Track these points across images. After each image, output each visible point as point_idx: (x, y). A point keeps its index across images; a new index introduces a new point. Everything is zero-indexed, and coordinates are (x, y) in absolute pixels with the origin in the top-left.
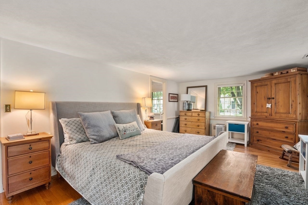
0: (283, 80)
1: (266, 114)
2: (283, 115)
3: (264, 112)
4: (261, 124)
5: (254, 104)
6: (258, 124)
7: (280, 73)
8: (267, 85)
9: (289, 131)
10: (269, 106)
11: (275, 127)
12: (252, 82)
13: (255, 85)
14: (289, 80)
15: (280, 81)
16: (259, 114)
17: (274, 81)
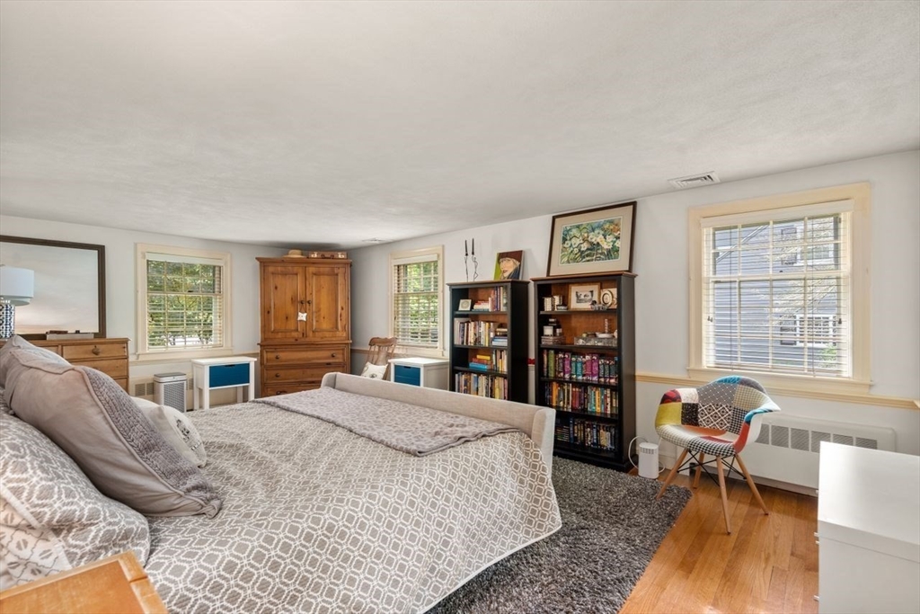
0: (326, 269)
1: (295, 334)
2: (327, 334)
3: (292, 331)
4: (287, 356)
5: (269, 312)
6: (277, 358)
7: (320, 256)
8: (297, 274)
9: (337, 361)
10: (302, 316)
11: (314, 359)
12: (264, 263)
13: (271, 269)
14: (336, 271)
15: (322, 270)
16: (280, 335)
17: (312, 269)
